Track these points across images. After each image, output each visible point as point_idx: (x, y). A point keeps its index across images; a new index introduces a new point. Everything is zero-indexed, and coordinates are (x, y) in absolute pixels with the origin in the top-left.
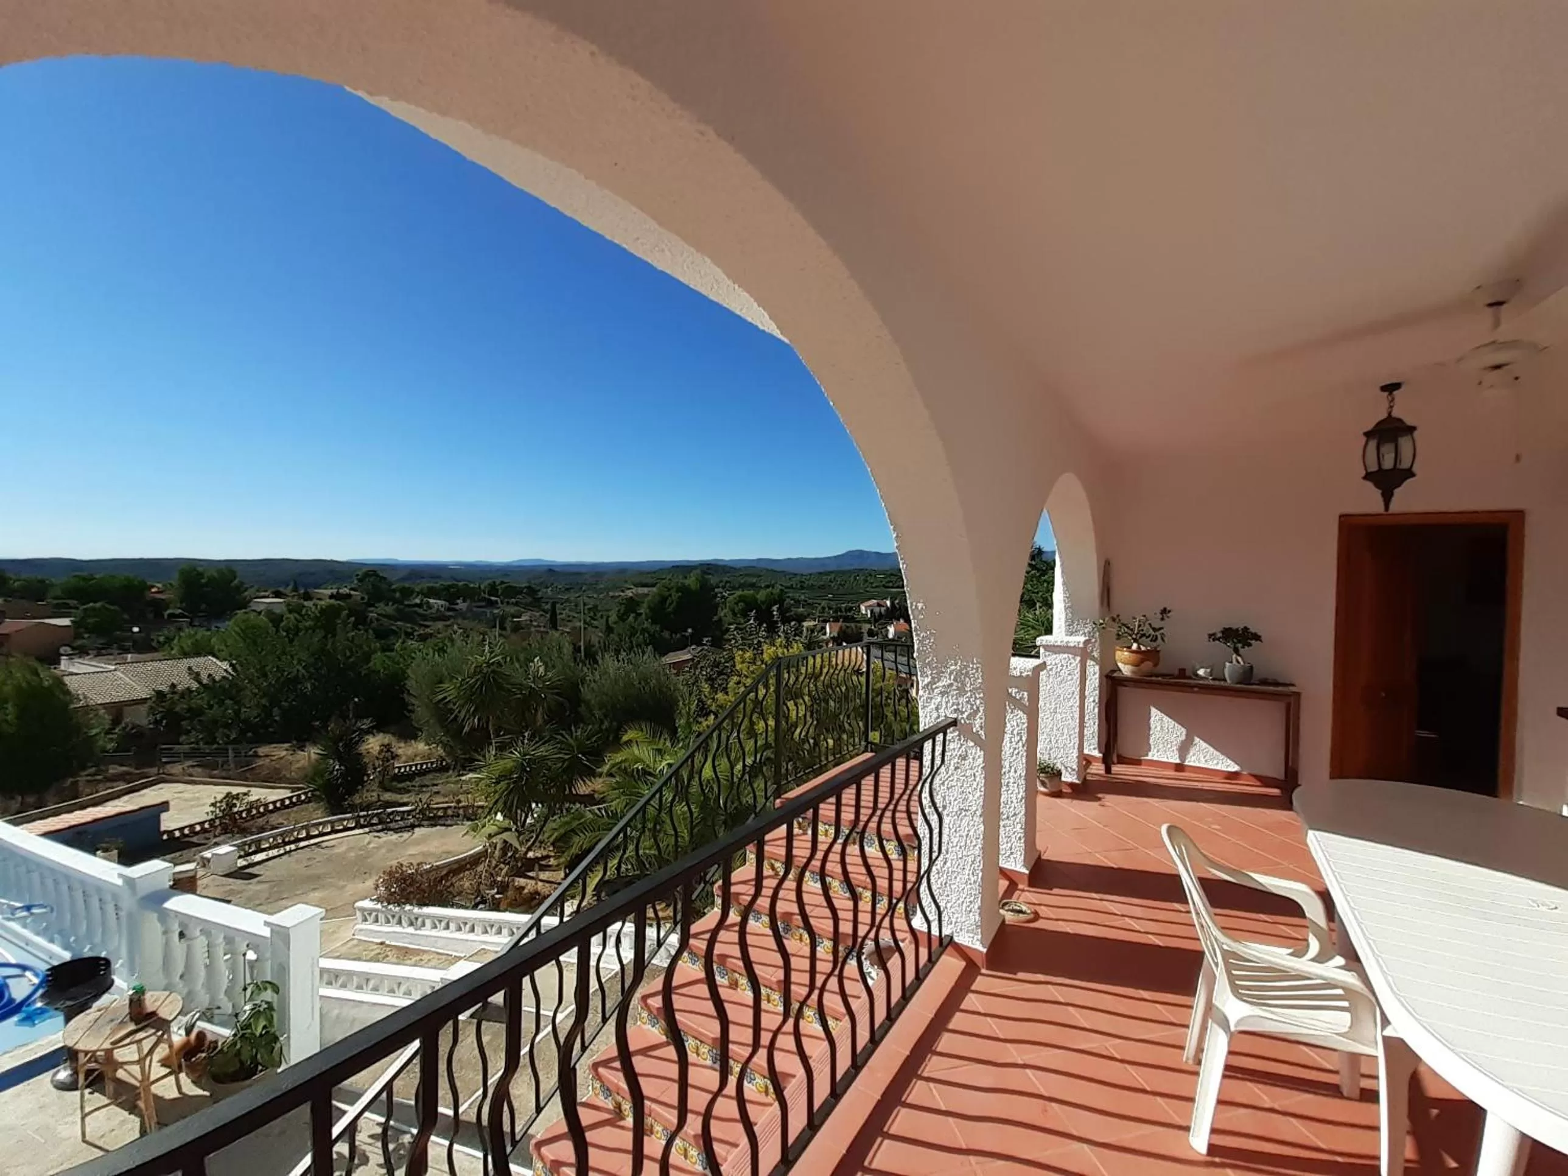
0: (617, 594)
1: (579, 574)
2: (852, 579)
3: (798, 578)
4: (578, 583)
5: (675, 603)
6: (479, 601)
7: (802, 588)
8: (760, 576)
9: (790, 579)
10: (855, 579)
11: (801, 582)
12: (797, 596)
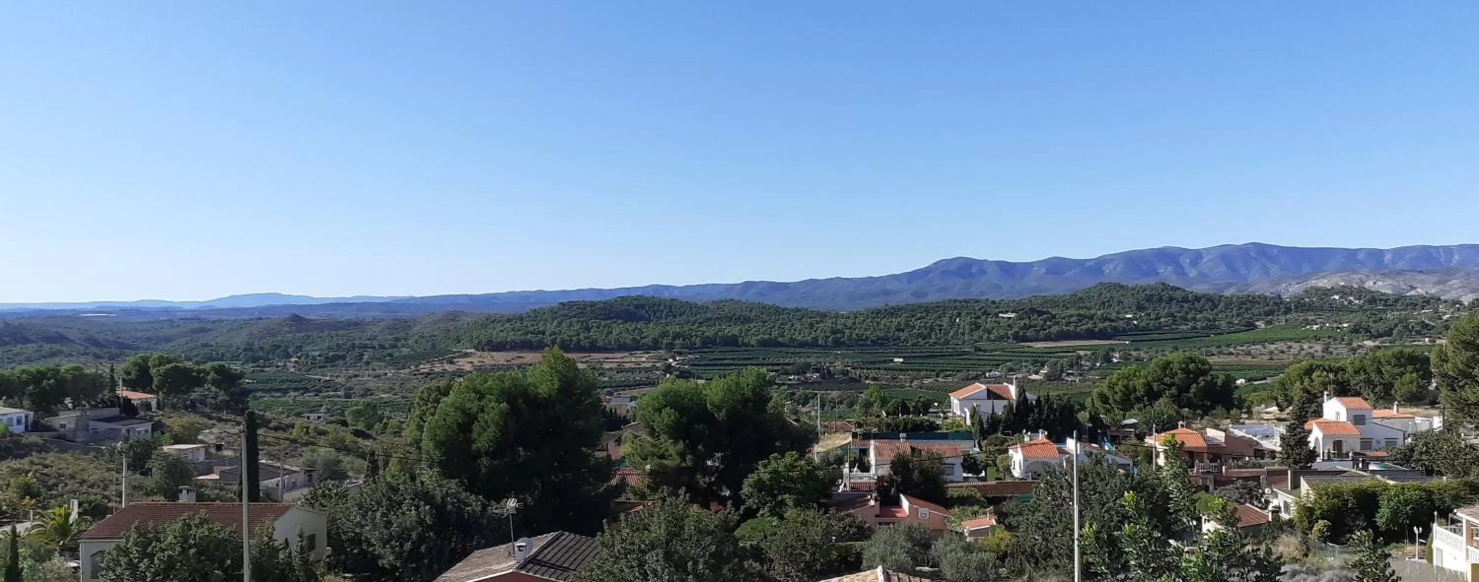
0: (438, 368)
1: (356, 324)
2: (945, 321)
3: (829, 323)
4: (353, 347)
5: (492, 428)
6: (105, 404)
7: (838, 344)
8: (748, 320)
9: (811, 326)
10: (952, 323)
11: (834, 332)
12: (825, 361)
